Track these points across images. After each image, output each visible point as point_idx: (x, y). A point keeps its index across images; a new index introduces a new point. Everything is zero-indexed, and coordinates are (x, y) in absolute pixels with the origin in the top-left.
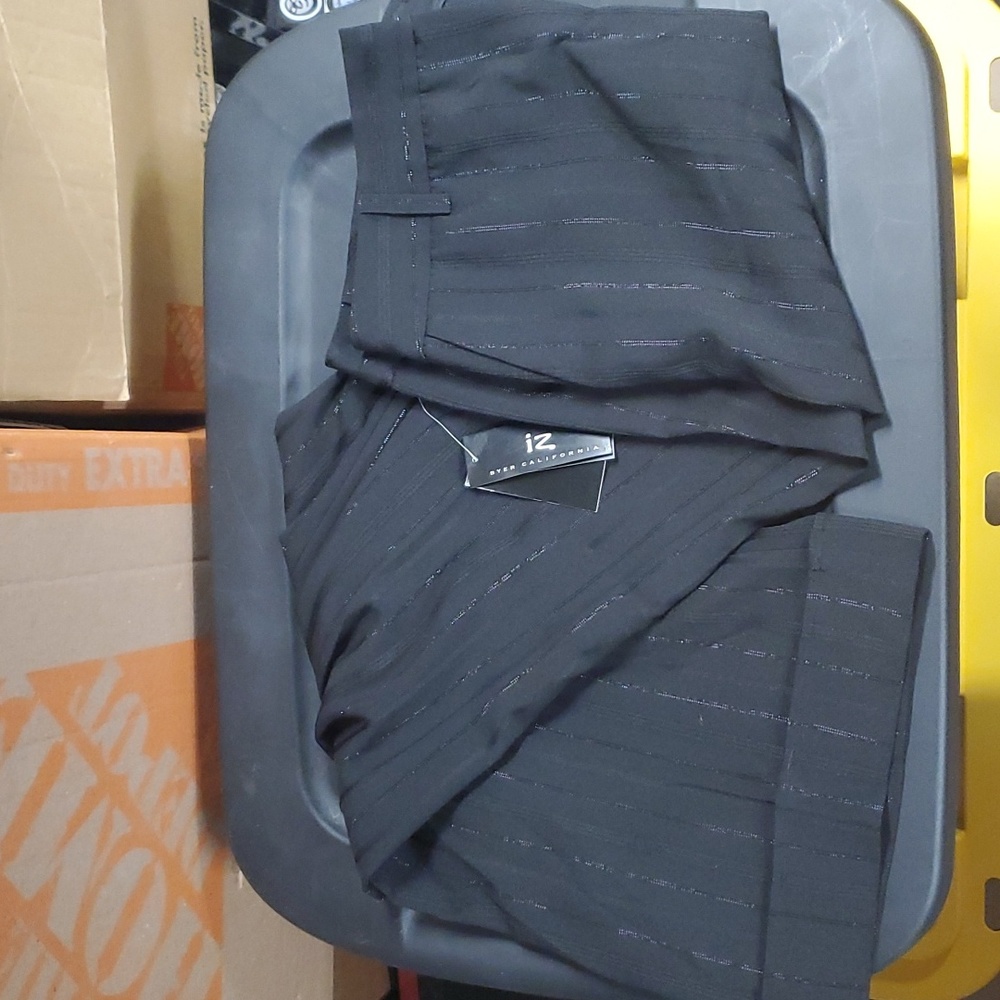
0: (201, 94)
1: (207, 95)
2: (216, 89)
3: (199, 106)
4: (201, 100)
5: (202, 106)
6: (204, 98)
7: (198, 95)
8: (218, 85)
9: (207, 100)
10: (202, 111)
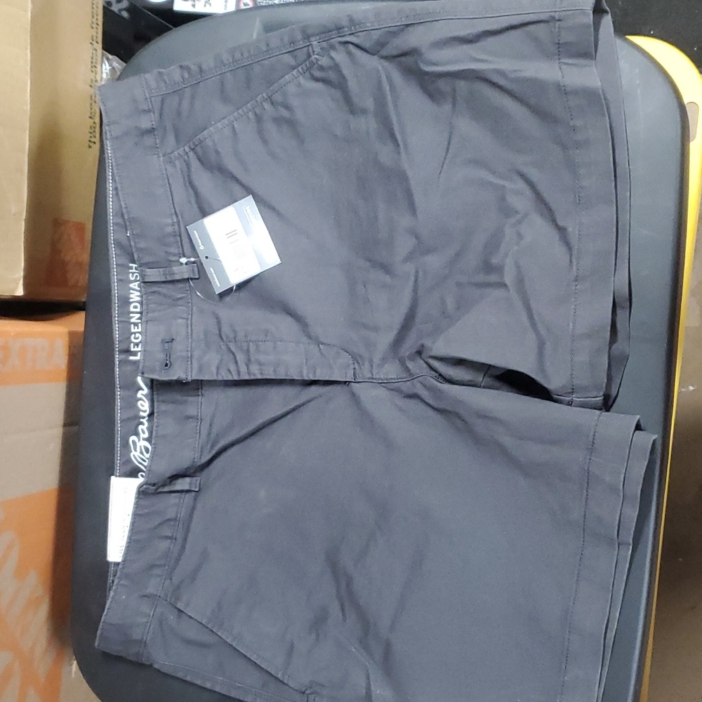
0: (92, 58)
1: (96, 59)
2: (103, 55)
3: (90, 67)
4: (92, 62)
5: (92, 67)
6: (94, 61)
7: (90, 59)
8: (105, 52)
9: (96, 63)
10: (92, 72)
